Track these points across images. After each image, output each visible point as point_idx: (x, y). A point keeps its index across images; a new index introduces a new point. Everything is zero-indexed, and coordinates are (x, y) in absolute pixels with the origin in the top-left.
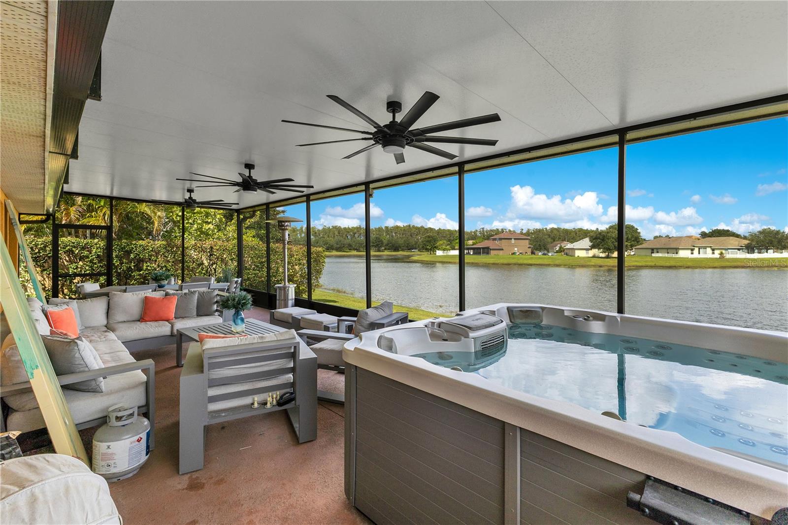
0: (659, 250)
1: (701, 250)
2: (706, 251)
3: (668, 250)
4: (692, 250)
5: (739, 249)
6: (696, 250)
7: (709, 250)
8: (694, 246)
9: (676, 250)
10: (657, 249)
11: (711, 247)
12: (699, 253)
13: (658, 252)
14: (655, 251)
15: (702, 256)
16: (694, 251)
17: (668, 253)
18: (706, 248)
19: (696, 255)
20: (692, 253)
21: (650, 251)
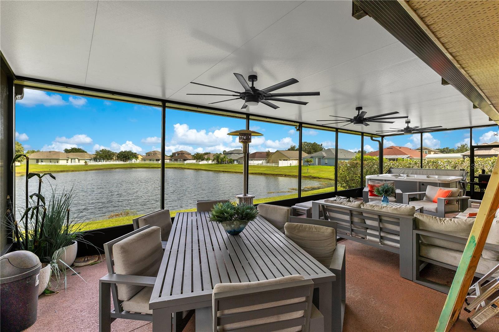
0: (43, 161)
1: (72, 160)
2: (75, 161)
3: (51, 160)
4: (67, 160)
5: (90, 160)
6: (70, 160)
7: (77, 160)
8: (68, 158)
9: (57, 160)
10: (41, 159)
11: (78, 158)
12: (71, 162)
13: (42, 162)
14: (40, 161)
15: (73, 164)
16: (68, 161)
17: (51, 162)
18: (75, 159)
19: (69, 163)
20: (67, 162)
21: (35, 161)
